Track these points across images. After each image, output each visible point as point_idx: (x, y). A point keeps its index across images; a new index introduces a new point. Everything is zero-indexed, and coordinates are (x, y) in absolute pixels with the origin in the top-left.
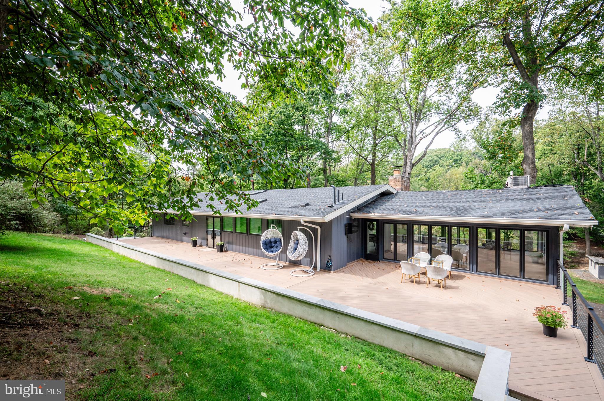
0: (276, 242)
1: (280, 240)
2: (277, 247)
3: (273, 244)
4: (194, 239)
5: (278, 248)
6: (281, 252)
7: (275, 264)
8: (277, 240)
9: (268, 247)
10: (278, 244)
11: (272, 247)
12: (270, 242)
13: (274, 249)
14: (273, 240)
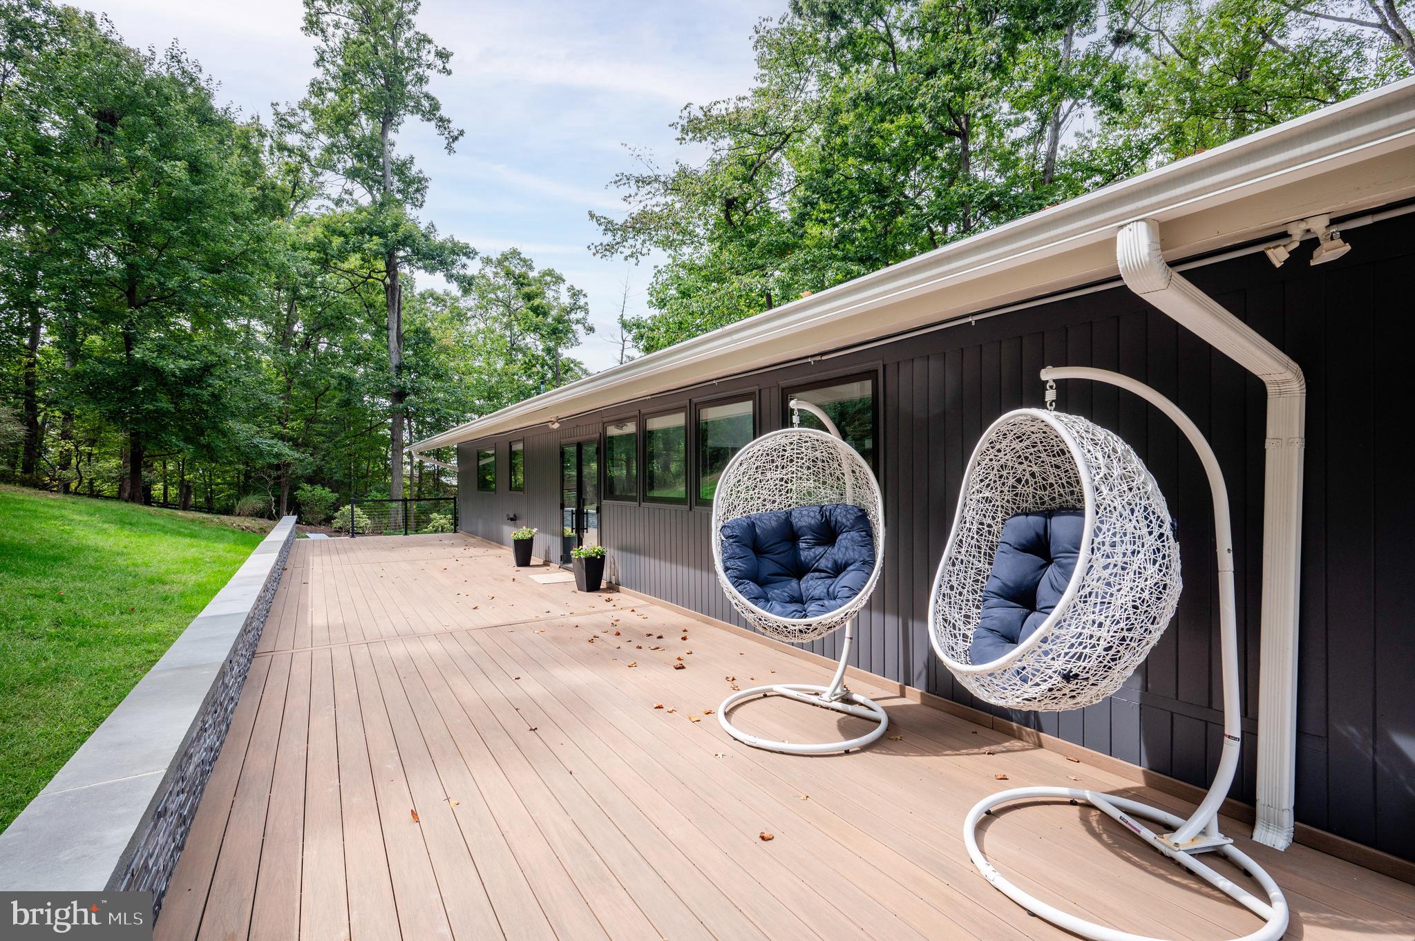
0: (827, 532)
1: (862, 519)
2: (838, 569)
3: (807, 552)
4: (523, 533)
5: (848, 578)
6: (869, 606)
7: (828, 693)
8: (839, 516)
9: (768, 567)
10: (845, 549)
11: (799, 570)
12: (788, 532)
13: (812, 585)
14: (804, 520)
